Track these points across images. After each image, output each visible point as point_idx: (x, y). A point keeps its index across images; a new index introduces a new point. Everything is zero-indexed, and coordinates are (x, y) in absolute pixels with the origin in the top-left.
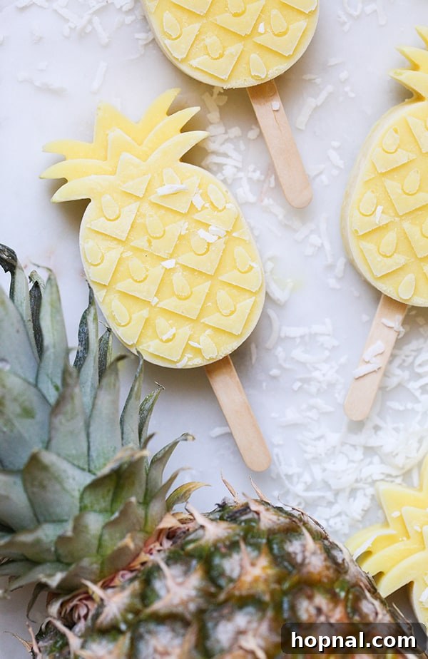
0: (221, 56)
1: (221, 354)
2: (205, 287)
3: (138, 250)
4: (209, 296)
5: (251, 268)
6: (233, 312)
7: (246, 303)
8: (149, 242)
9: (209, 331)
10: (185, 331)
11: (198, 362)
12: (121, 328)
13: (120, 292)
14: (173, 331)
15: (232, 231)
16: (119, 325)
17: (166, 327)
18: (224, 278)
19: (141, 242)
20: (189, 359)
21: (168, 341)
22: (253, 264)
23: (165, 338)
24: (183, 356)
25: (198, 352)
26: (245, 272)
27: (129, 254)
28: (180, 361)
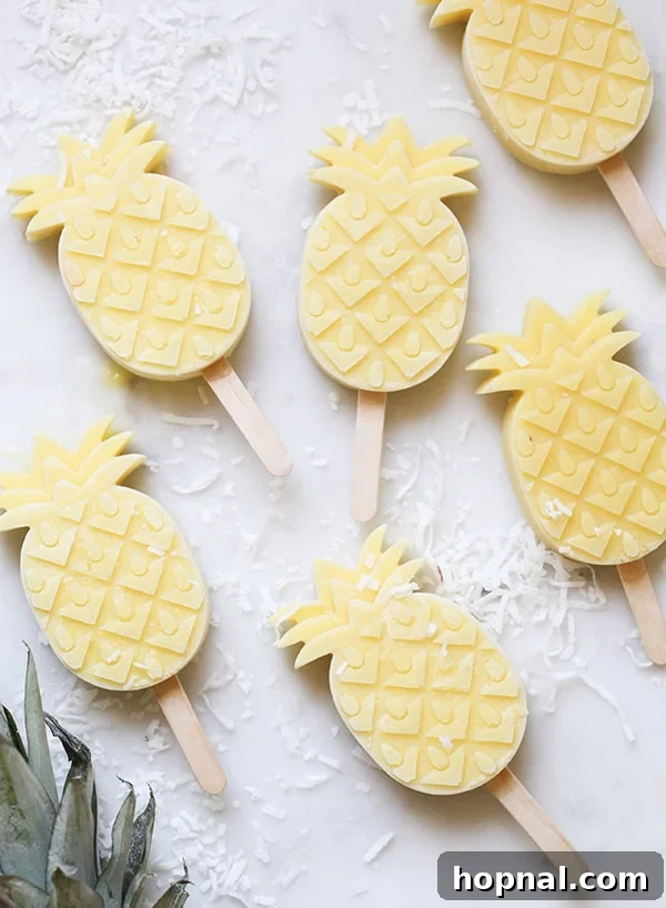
0: (166, 345)
1: (166, 673)
2: (147, 607)
3: (78, 575)
4: (150, 616)
5: (191, 586)
6: (176, 631)
7: (189, 621)
8: (89, 566)
9: (153, 652)
10: (128, 653)
11: (144, 683)
12: (66, 654)
13: (63, 617)
14: (117, 652)
15: (171, 550)
16: (64, 650)
17: (111, 651)
18: (164, 597)
19: (80, 566)
20: (136, 680)
21: (113, 663)
22: (193, 582)
23: (109, 661)
24: (128, 678)
25: (143, 672)
26: (186, 591)
27: (70, 579)
28: (126, 682)
